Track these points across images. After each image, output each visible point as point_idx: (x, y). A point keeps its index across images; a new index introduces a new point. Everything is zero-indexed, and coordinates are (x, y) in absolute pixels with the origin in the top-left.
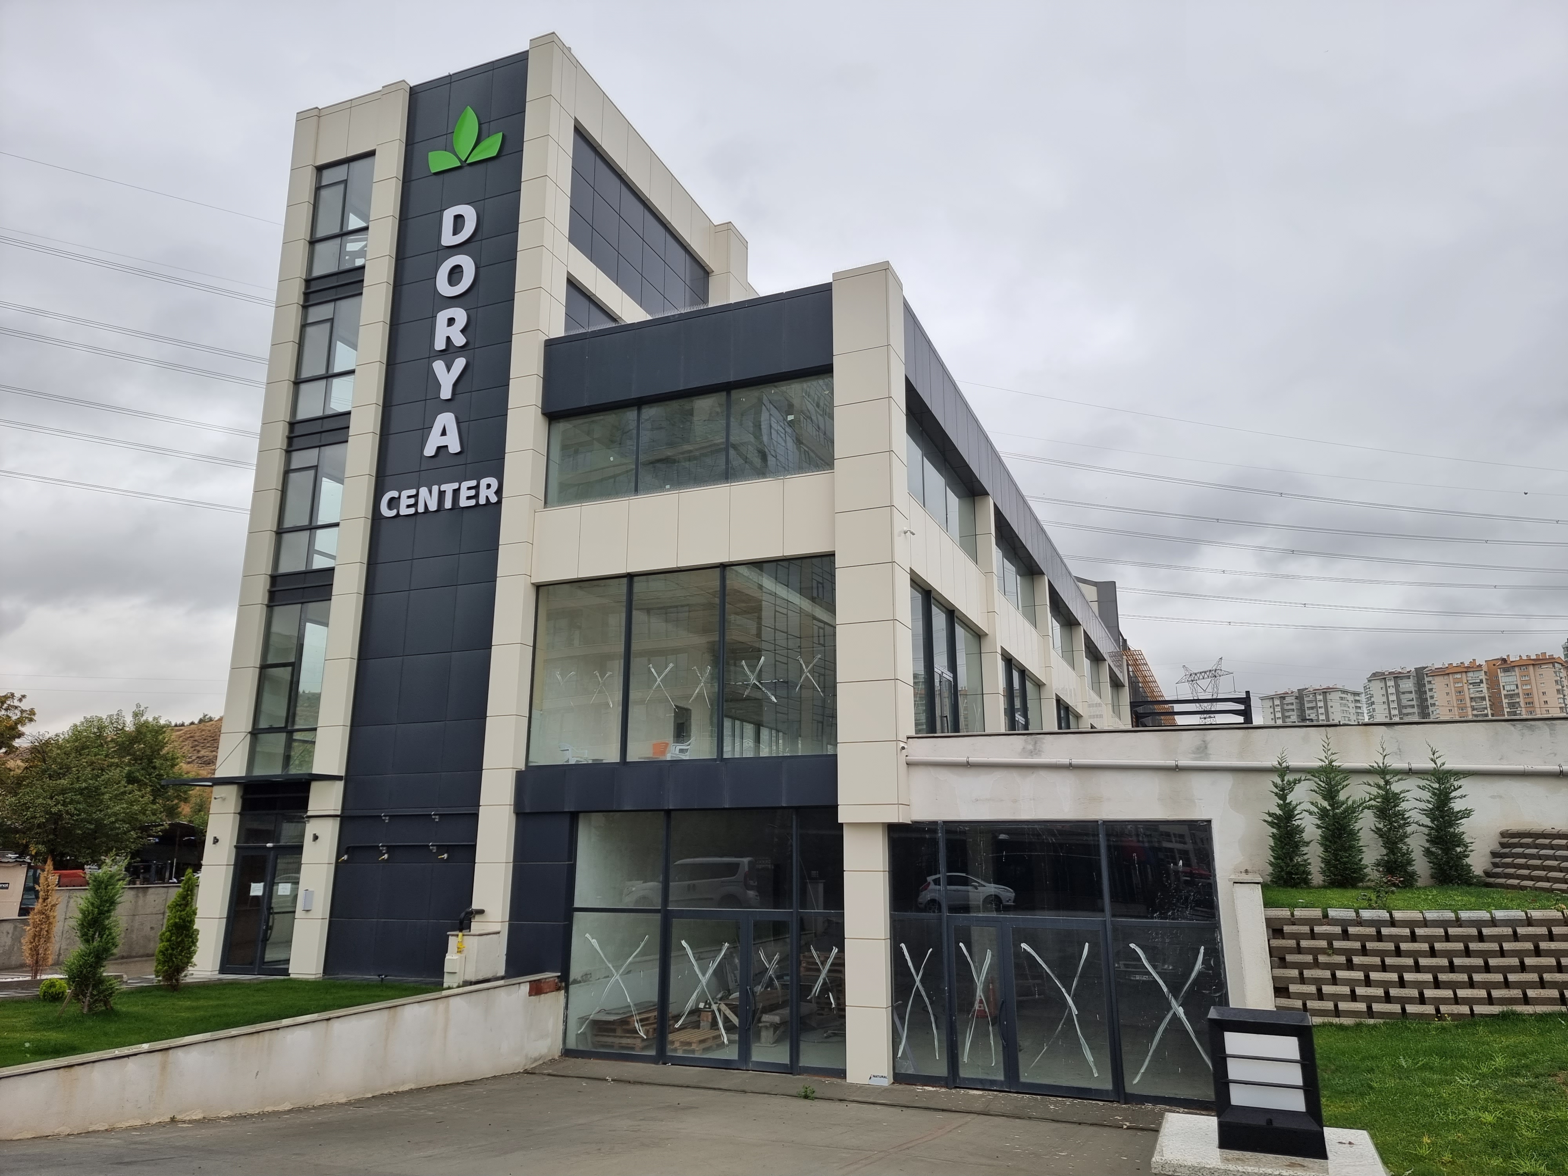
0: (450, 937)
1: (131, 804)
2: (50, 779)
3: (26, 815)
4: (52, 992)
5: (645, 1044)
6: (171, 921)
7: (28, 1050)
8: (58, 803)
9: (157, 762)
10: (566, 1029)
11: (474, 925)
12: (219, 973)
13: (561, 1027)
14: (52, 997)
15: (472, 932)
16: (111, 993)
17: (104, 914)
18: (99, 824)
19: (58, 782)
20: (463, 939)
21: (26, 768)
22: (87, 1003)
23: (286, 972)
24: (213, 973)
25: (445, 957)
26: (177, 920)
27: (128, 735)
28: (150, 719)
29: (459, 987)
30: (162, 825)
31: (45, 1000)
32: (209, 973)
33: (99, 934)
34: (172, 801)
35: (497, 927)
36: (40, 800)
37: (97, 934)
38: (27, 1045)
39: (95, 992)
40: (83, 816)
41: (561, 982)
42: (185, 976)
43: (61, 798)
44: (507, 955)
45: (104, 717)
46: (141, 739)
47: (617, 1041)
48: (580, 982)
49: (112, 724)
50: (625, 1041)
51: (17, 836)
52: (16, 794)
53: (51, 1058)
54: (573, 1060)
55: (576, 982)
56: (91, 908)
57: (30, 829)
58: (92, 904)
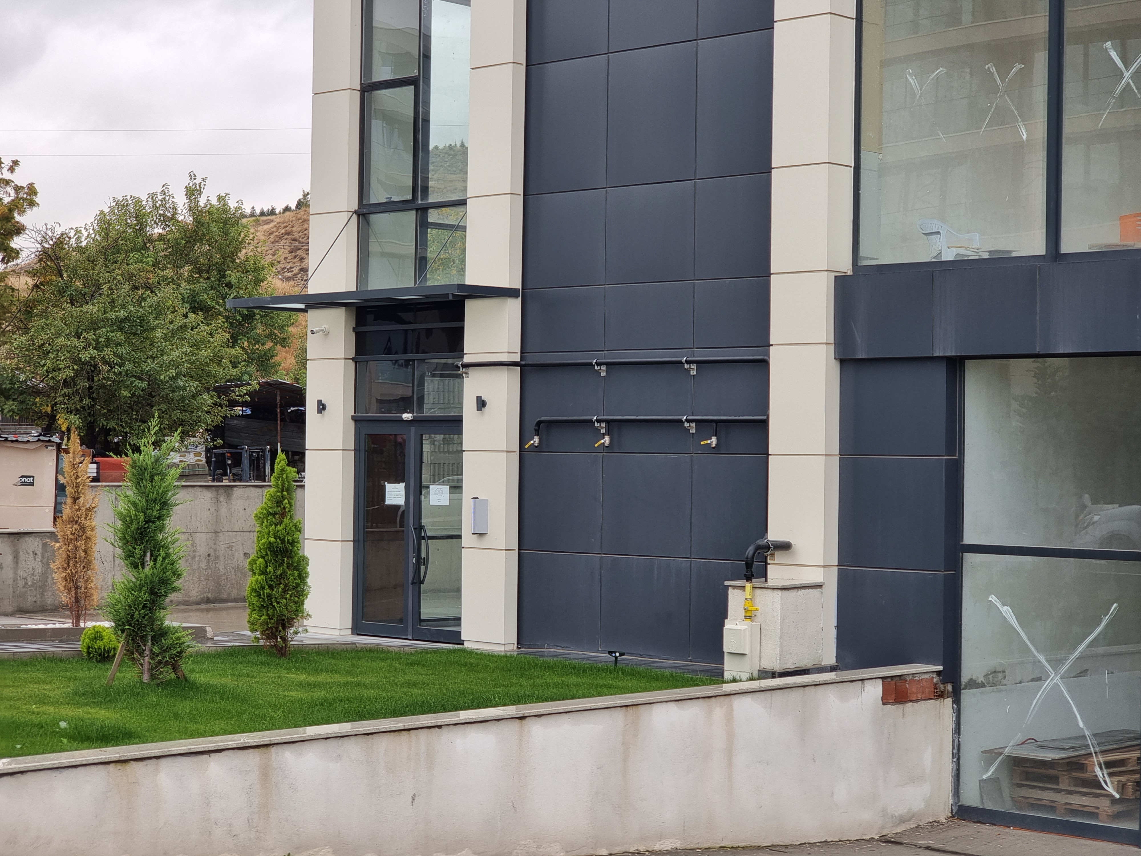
0: (730, 590)
1: (196, 345)
2: (72, 304)
3: (44, 365)
4: (99, 648)
5: (1118, 808)
6: (264, 541)
7: (64, 733)
8: (88, 345)
9: (233, 276)
10: (958, 769)
11: (772, 571)
12: (353, 633)
13: (948, 766)
14: (100, 655)
15: (771, 583)
16: (181, 652)
17: (153, 522)
18: (152, 379)
19: (85, 308)
20: (753, 596)
21: (36, 286)
22: (146, 666)
23: (456, 638)
24: (343, 632)
25: (723, 625)
26: (272, 540)
27: (183, 228)
28: (214, 201)
29: (751, 679)
30: (250, 384)
31: (90, 659)
32: (337, 633)
33: (152, 555)
34: (263, 344)
35: (815, 576)
36: (61, 341)
37: (148, 554)
38: (63, 724)
39: (156, 649)
40: (128, 366)
41: (944, 682)
42: (296, 633)
43: (91, 336)
44: (838, 627)
45: (144, 197)
46: (204, 235)
47: (1061, 799)
48: (983, 685)
49: (157, 208)
50: (1076, 801)
51: (38, 400)
52: (26, 331)
53: (96, 748)
54: (975, 825)
55: (973, 684)
56: (133, 512)
57: (54, 389)
58: (135, 504)
